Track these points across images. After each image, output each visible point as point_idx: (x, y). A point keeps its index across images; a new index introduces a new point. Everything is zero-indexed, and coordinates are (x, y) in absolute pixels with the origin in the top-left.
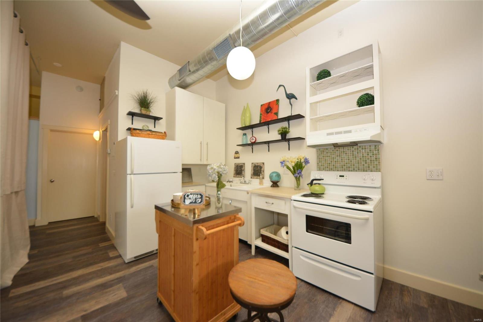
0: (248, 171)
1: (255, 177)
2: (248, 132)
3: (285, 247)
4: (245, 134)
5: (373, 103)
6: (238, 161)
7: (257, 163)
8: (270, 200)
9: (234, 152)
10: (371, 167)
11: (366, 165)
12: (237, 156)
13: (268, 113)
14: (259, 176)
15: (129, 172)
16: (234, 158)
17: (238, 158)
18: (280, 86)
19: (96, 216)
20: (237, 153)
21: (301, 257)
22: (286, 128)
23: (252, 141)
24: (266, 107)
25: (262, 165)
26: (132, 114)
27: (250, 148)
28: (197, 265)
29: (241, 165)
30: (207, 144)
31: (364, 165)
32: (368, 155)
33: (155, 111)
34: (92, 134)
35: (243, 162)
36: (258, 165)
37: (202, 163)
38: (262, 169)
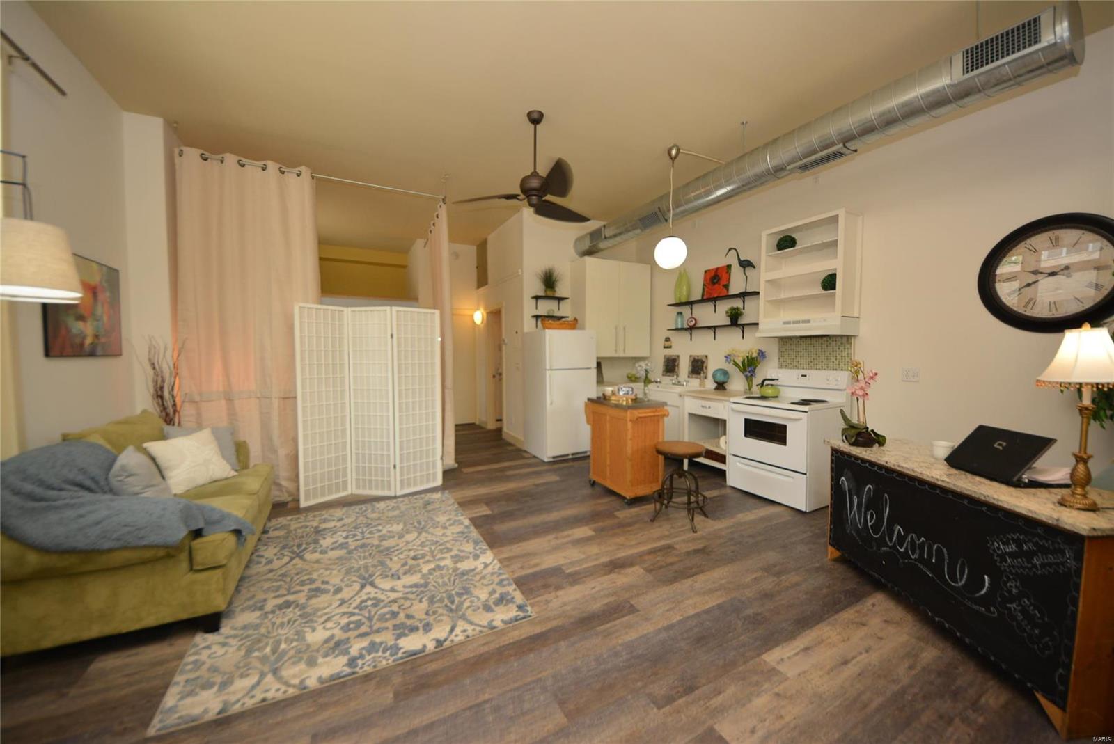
0: (684, 366)
1: (694, 376)
2: (686, 311)
3: (722, 458)
4: (680, 314)
5: (834, 288)
6: (669, 352)
7: (698, 356)
8: (707, 403)
9: (664, 339)
10: (842, 365)
11: (836, 362)
12: (667, 344)
13: (714, 284)
14: (700, 374)
15: (548, 367)
16: (662, 347)
17: (670, 347)
18: (730, 250)
19: (477, 423)
20: (668, 339)
21: (738, 464)
22: (738, 308)
23: (690, 324)
24: (713, 274)
25: (704, 359)
26: (537, 298)
27: (687, 334)
28: (631, 439)
29: (673, 357)
30: (624, 329)
31: (833, 362)
32: (839, 349)
33: (561, 291)
34: (473, 316)
35: (677, 354)
36: (700, 358)
37: (616, 355)
38: (705, 365)
